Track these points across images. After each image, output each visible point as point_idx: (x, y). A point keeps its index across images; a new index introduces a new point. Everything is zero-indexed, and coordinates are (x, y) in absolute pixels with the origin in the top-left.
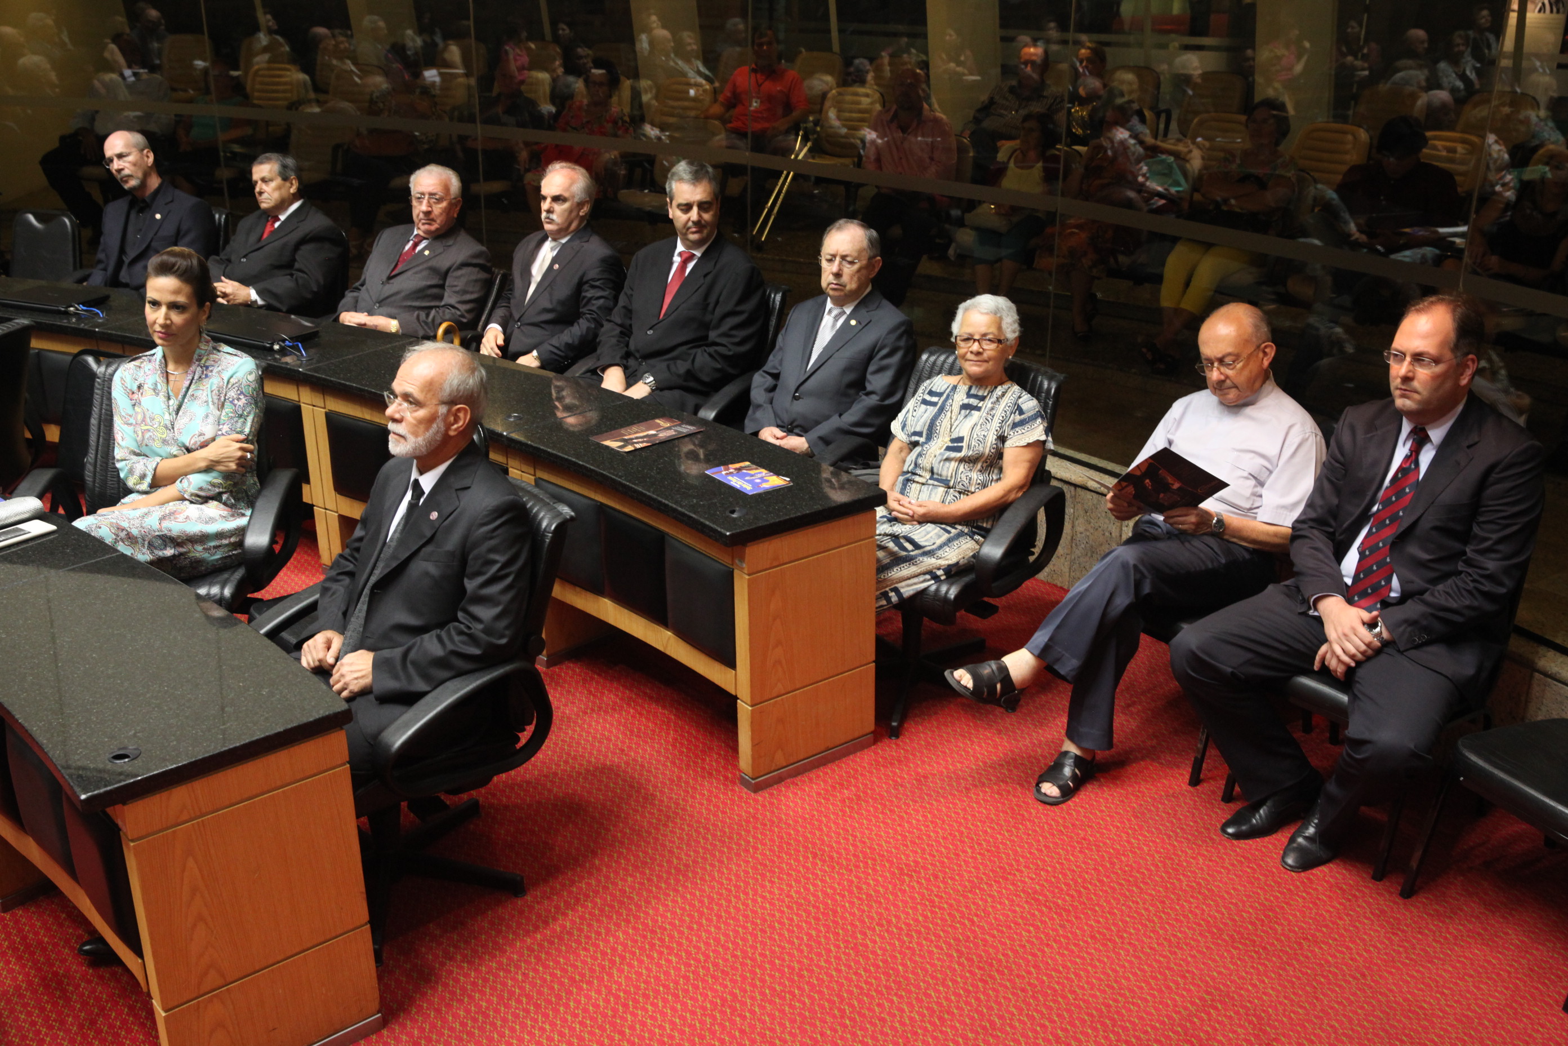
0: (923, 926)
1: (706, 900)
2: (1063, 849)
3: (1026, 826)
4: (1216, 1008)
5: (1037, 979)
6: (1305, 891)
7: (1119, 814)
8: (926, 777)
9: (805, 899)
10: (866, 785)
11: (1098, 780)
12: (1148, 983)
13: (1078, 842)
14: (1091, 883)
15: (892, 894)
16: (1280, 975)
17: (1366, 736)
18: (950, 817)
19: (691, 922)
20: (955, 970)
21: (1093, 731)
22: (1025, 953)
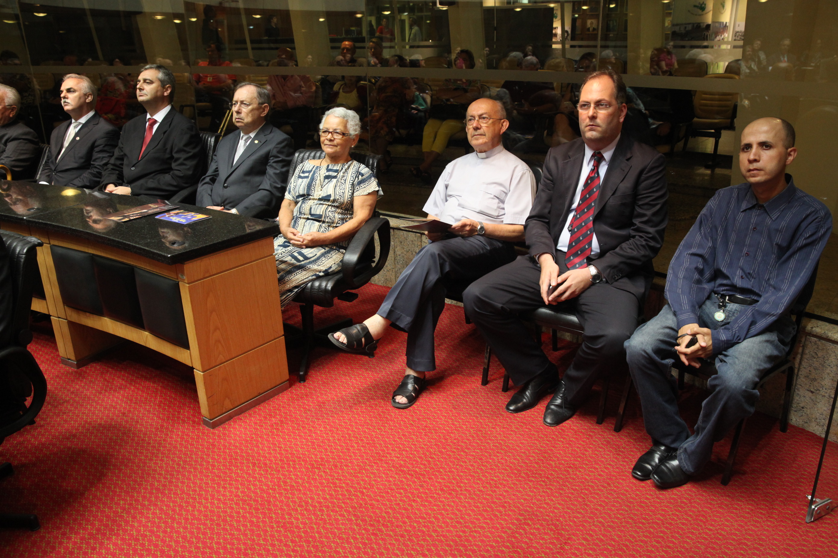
0: (330, 502)
1: (177, 509)
2: (414, 435)
3: (389, 424)
4: (528, 524)
5: (410, 526)
6: (562, 438)
7: (445, 408)
8: (324, 403)
9: (248, 496)
10: (286, 413)
11: (429, 390)
12: (482, 515)
13: (423, 429)
14: (435, 454)
15: (307, 482)
16: (561, 494)
17: (600, 333)
18: (342, 425)
19: (166, 527)
20: (354, 530)
21: (422, 360)
22: (400, 509)
